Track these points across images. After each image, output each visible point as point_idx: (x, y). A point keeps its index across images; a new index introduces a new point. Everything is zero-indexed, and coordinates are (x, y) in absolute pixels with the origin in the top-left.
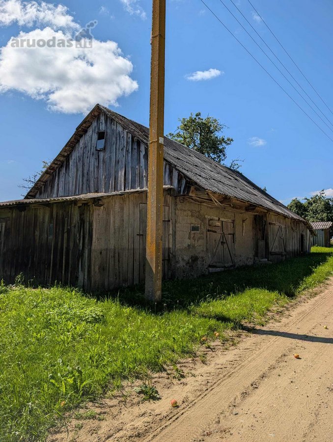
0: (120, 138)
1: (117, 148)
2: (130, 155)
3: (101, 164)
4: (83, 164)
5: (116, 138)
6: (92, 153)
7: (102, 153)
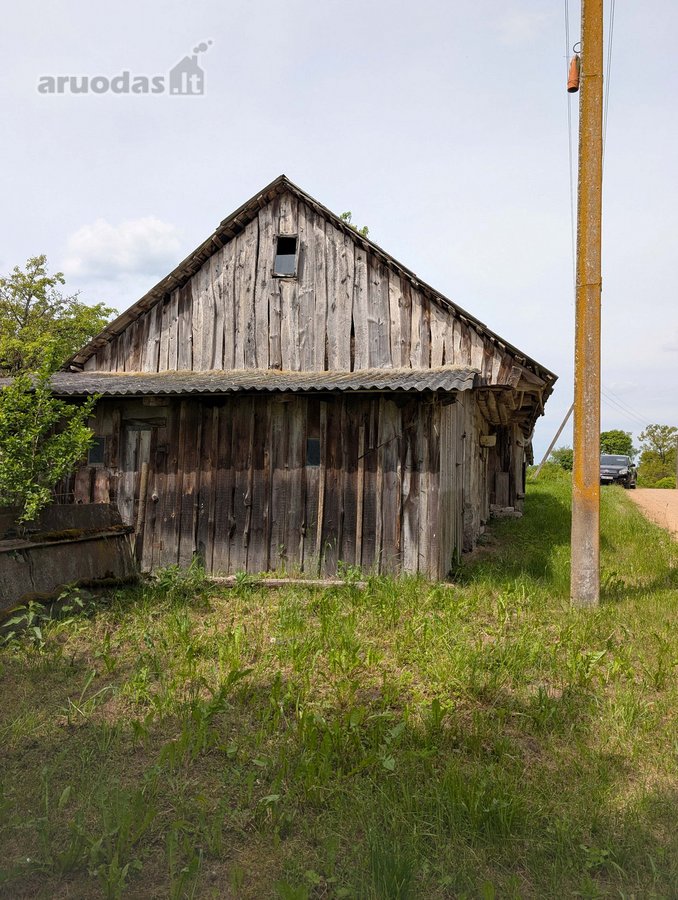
0: (335, 256)
1: (330, 277)
2: (364, 295)
3: (288, 309)
4: (236, 304)
5: (326, 255)
6: (259, 282)
7: (289, 284)
